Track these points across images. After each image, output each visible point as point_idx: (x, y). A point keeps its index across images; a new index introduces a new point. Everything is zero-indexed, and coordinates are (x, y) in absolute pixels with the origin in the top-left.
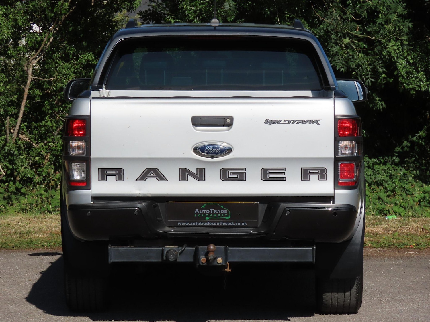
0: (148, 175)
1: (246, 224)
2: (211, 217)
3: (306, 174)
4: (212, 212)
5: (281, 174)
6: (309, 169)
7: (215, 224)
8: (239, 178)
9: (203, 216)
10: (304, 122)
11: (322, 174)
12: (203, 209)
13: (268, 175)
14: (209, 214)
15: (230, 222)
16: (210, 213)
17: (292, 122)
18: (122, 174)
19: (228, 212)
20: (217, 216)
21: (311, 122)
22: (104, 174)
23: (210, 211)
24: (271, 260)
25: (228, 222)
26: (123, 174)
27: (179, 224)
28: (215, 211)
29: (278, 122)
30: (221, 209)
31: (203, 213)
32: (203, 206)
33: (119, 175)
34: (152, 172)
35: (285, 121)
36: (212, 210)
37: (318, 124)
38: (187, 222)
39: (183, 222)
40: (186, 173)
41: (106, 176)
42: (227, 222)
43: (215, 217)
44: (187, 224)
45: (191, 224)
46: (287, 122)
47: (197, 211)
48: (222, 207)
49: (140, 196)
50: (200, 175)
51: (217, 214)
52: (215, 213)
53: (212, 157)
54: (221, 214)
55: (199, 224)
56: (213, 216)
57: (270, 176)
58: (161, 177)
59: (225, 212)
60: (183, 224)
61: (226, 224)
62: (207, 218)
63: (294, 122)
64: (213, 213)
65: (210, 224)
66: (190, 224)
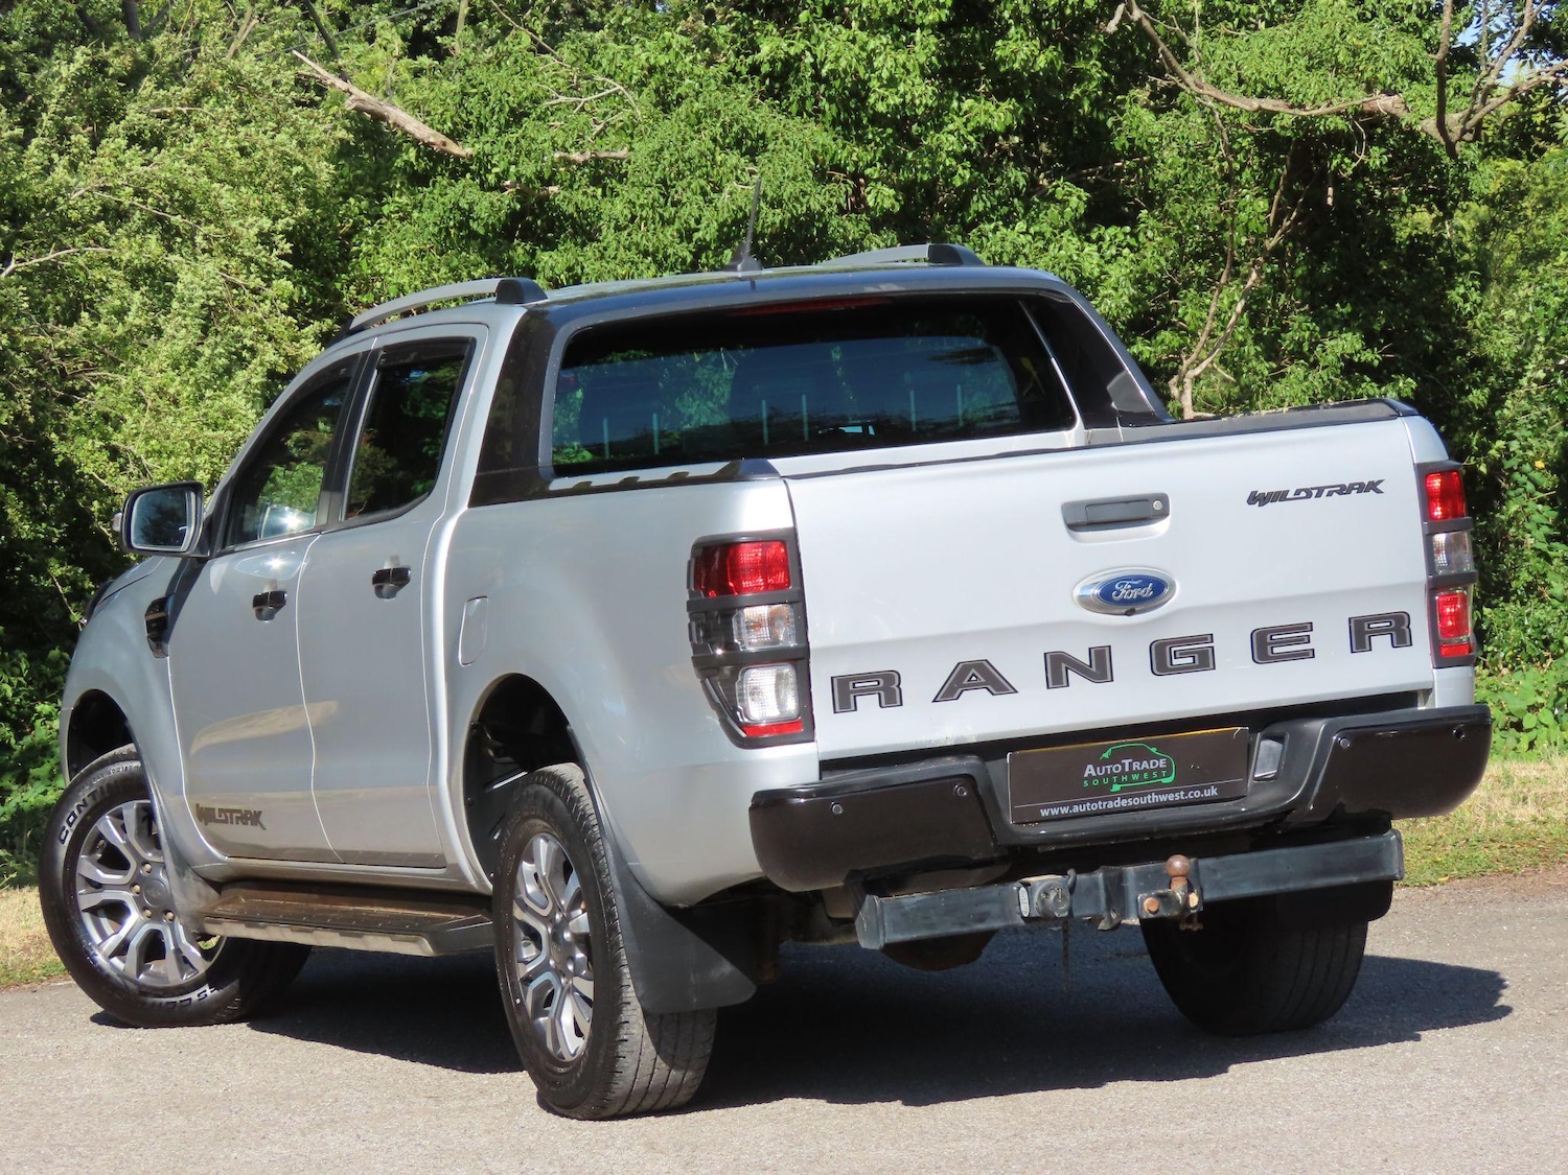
0: (965, 682)
1: (1214, 792)
2: (1125, 782)
3: (1361, 634)
4: (1127, 769)
5: (1298, 641)
6: (1366, 621)
7: (1137, 801)
8: (1197, 663)
9: (1106, 782)
10: (1344, 490)
11: (1398, 628)
12: (1106, 762)
13: (1269, 648)
14: (1119, 775)
15: (1174, 792)
16: (1123, 772)
17: (1315, 492)
18: (894, 686)
19: (1168, 763)
20: (1141, 779)
21: (1362, 488)
22: (846, 692)
23: (1123, 765)
24: (1292, 886)
25: (1168, 792)
26: (898, 686)
27: (1044, 813)
28: (1136, 766)
29: (1281, 496)
30: (1150, 757)
31: (1106, 775)
32: (1106, 755)
33: (888, 688)
34: (973, 671)
35: (1298, 492)
36: (1127, 762)
37: (1379, 492)
38: (1063, 805)
39: (1052, 807)
40: (1064, 666)
41: (852, 696)
42: (1165, 793)
43: (1136, 781)
44: (1065, 810)
45: (1076, 809)
46: (1303, 494)
47: (1090, 770)
48: (1154, 750)
49: (949, 744)
50: (1099, 667)
51: (1141, 772)
52: (1137, 772)
53: (1130, 613)
54: (1150, 772)
55: (1095, 807)
56: (1130, 781)
57: (1276, 650)
58: (998, 685)
59: (1162, 763)
60: (1055, 812)
61: (1163, 798)
62: (1116, 788)
63: (1320, 491)
64: (1132, 772)
65: (1124, 803)
66: (1071, 808)
